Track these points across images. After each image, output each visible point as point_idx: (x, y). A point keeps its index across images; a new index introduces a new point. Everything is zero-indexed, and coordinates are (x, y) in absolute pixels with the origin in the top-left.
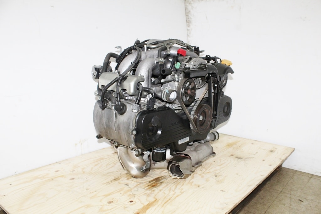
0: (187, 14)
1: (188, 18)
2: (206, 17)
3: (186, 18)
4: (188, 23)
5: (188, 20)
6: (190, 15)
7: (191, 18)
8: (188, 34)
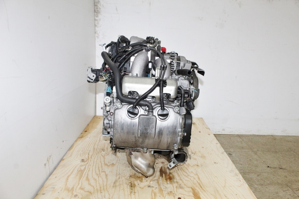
0: (95, 4)
1: (97, 8)
2: (116, 9)
3: (95, 8)
4: (97, 13)
5: (96, 10)
6: (99, 5)
7: (100, 8)
8: (96, 24)
